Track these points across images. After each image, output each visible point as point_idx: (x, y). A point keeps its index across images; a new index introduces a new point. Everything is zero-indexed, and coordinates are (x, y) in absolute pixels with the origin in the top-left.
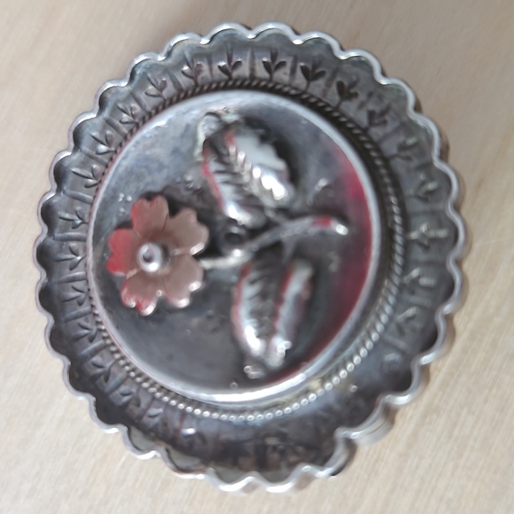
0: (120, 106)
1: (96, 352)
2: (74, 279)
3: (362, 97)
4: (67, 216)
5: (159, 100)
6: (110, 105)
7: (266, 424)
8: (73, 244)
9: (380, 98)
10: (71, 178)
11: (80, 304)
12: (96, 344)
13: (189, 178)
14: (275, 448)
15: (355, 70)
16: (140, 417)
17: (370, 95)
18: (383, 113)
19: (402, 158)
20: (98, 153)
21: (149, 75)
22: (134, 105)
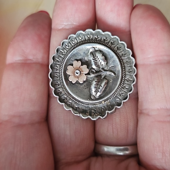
0: (73, 40)
1: (59, 88)
2: (56, 72)
3: (121, 50)
4: (57, 59)
5: (81, 41)
6: (71, 39)
7: (92, 108)
8: (57, 65)
9: (125, 51)
10: (59, 52)
11: (57, 78)
12: (60, 86)
13: (86, 58)
14: (93, 112)
15: (121, 45)
16: (67, 102)
17: (123, 50)
18: (125, 54)
19: (127, 64)
20: (66, 48)
21: (80, 35)
22: (76, 40)
